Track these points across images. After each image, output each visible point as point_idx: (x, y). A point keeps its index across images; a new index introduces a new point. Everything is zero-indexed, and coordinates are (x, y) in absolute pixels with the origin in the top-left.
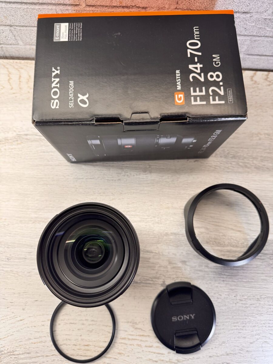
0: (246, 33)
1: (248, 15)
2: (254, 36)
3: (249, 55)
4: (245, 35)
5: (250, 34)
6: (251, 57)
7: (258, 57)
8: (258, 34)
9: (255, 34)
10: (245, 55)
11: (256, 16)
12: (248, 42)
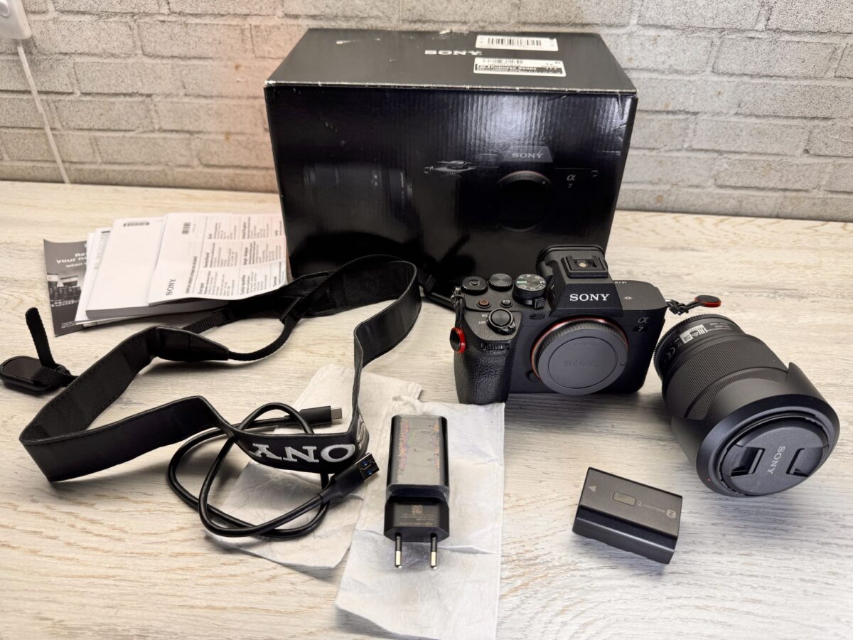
0: (827, 153)
1: (830, 123)
2: (838, 156)
3: (832, 192)
4: (826, 156)
5: (832, 154)
6: (834, 196)
7: (845, 196)
8: (844, 154)
9: (839, 153)
10: (826, 192)
11: (840, 124)
12: (830, 169)
